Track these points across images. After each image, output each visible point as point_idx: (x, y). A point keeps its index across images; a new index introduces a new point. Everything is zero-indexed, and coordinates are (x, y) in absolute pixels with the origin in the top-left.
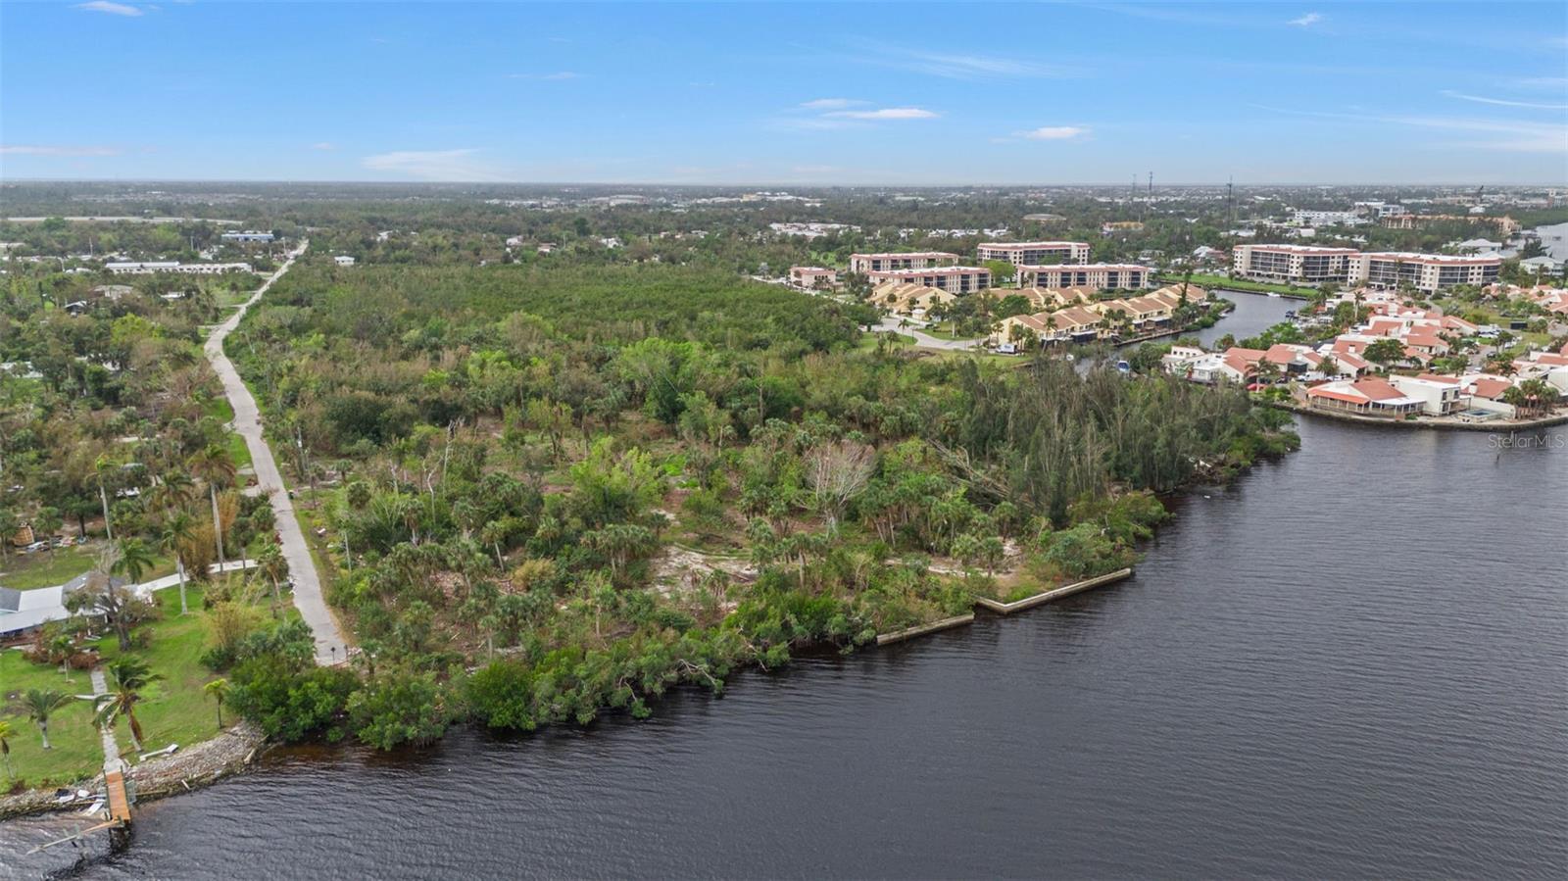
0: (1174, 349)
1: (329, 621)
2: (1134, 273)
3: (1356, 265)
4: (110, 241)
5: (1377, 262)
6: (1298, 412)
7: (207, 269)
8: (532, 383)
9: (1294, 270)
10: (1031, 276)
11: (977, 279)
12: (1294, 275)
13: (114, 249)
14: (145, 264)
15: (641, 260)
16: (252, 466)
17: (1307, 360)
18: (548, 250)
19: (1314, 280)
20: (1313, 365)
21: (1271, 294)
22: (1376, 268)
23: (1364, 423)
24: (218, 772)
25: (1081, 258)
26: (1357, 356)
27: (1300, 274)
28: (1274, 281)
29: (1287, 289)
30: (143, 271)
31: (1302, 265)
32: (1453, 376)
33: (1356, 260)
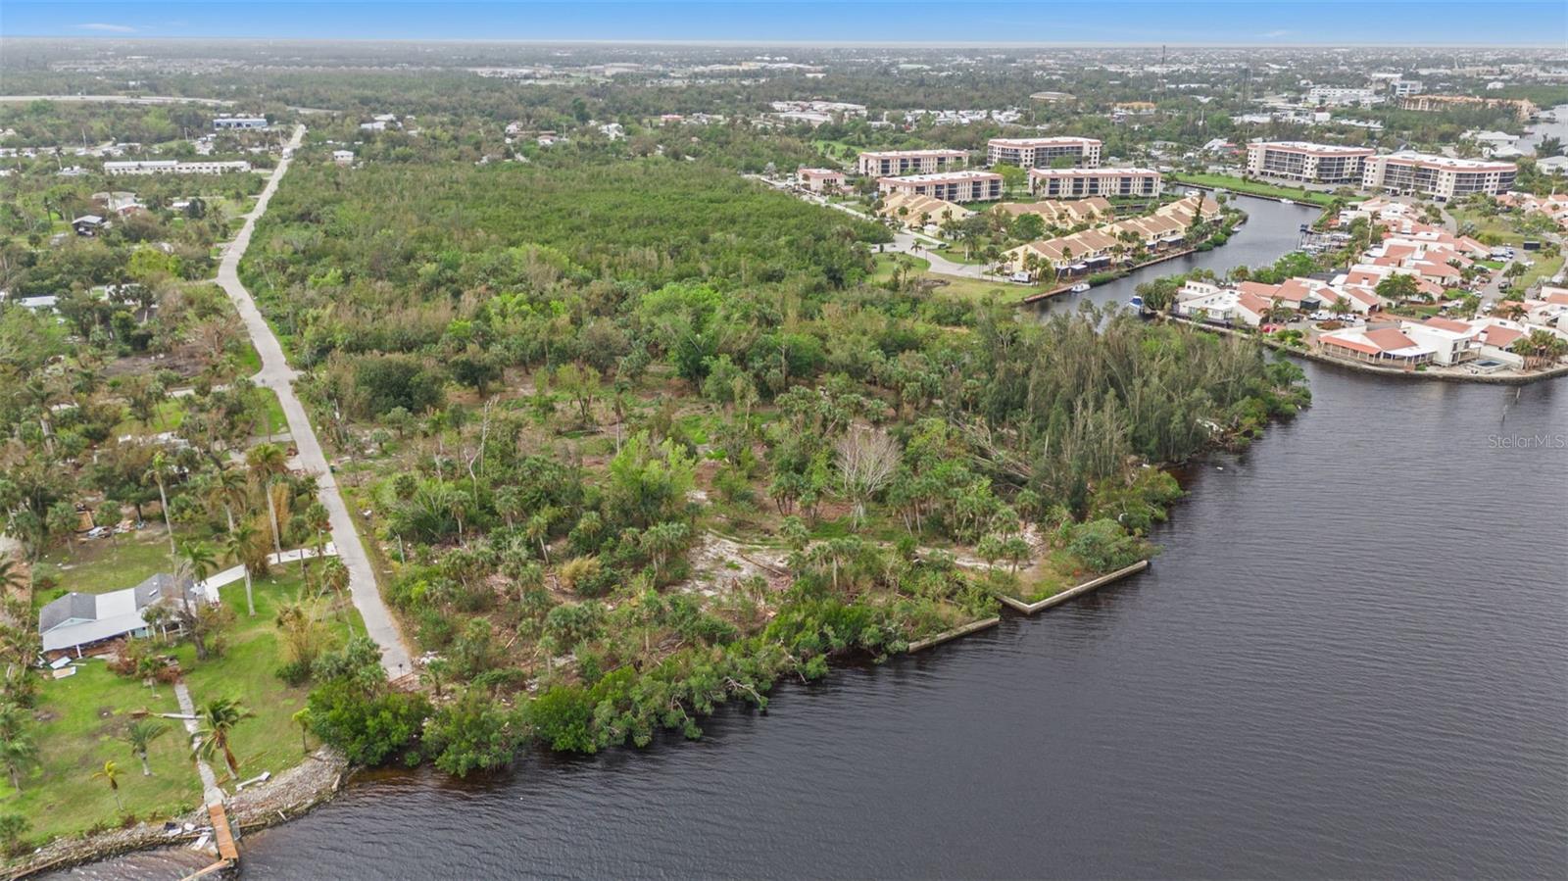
0: (1188, 283)
1: (389, 624)
2: (1147, 179)
3: (1371, 168)
4: (102, 130)
5: (1392, 166)
6: (1310, 359)
7: (205, 168)
8: (557, 338)
9: (1309, 171)
10: (1043, 182)
11: (988, 185)
12: (1308, 176)
13: (107, 138)
14: (143, 163)
15: (644, 155)
16: (289, 431)
17: (1320, 297)
18: (548, 142)
19: (1328, 182)
20: (1327, 302)
21: (1284, 200)
22: (1391, 172)
23: (1374, 374)
24: (310, 801)
25: (1093, 156)
26: (1370, 293)
27: (1314, 176)
28: (1289, 183)
29: (1300, 195)
30: (142, 172)
31: (1317, 166)
32: (1463, 321)
33: (1372, 163)
